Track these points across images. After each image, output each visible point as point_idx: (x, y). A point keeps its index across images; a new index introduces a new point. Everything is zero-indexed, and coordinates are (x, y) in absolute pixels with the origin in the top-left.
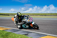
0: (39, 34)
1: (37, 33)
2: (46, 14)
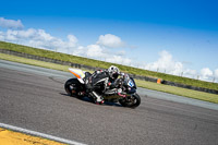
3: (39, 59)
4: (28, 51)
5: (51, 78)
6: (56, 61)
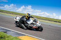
0: (17, 33)
3: (45, 20)
4: (42, 18)
5: (50, 25)
6: (49, 21)
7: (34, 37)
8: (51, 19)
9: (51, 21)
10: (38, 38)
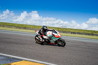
0: (9, 57)
1: (6, 57)
2: (27, 25)
7: (36, 61)
8: (66, 29)
9: (67, 32)
10: (43, 62)
